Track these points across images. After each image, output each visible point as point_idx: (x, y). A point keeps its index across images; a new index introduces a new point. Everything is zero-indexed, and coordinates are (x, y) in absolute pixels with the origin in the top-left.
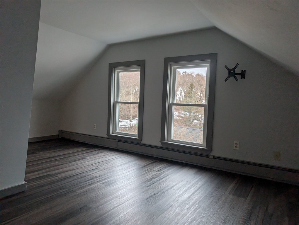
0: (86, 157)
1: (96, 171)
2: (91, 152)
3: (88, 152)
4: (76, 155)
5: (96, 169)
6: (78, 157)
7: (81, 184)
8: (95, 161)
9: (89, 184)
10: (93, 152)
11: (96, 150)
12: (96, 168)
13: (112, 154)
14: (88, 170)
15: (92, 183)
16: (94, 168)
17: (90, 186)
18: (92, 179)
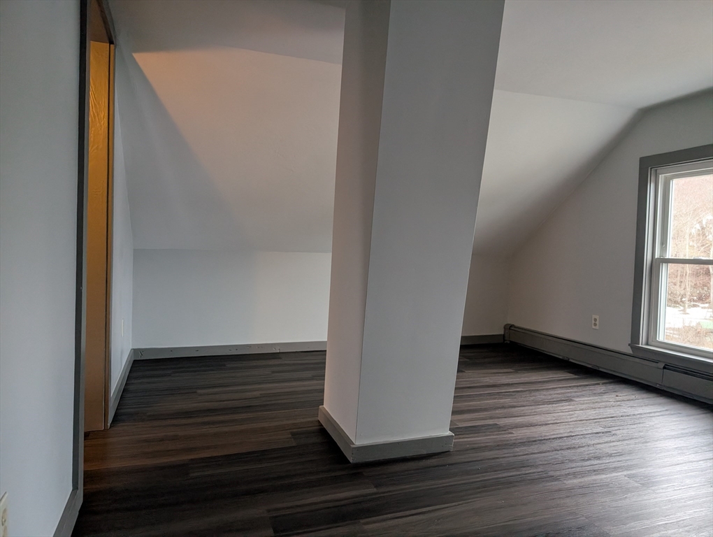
0: (574, 397)
1: (607, 439)
2: (587, 385)
3: (580, 386)
4: (550, 389)
5: (606, 432)
6: (555, 394)
7: (574, 465)
8: (601, 410)
9: (595, 471)
10: (592, 388)
11: (598, 384)
12: (606, 430)
13: (646, 401)
14: (586, 432)
15: (603, 470)
16: (600, 429)
17: (595, 475)
18: (598, 458)
